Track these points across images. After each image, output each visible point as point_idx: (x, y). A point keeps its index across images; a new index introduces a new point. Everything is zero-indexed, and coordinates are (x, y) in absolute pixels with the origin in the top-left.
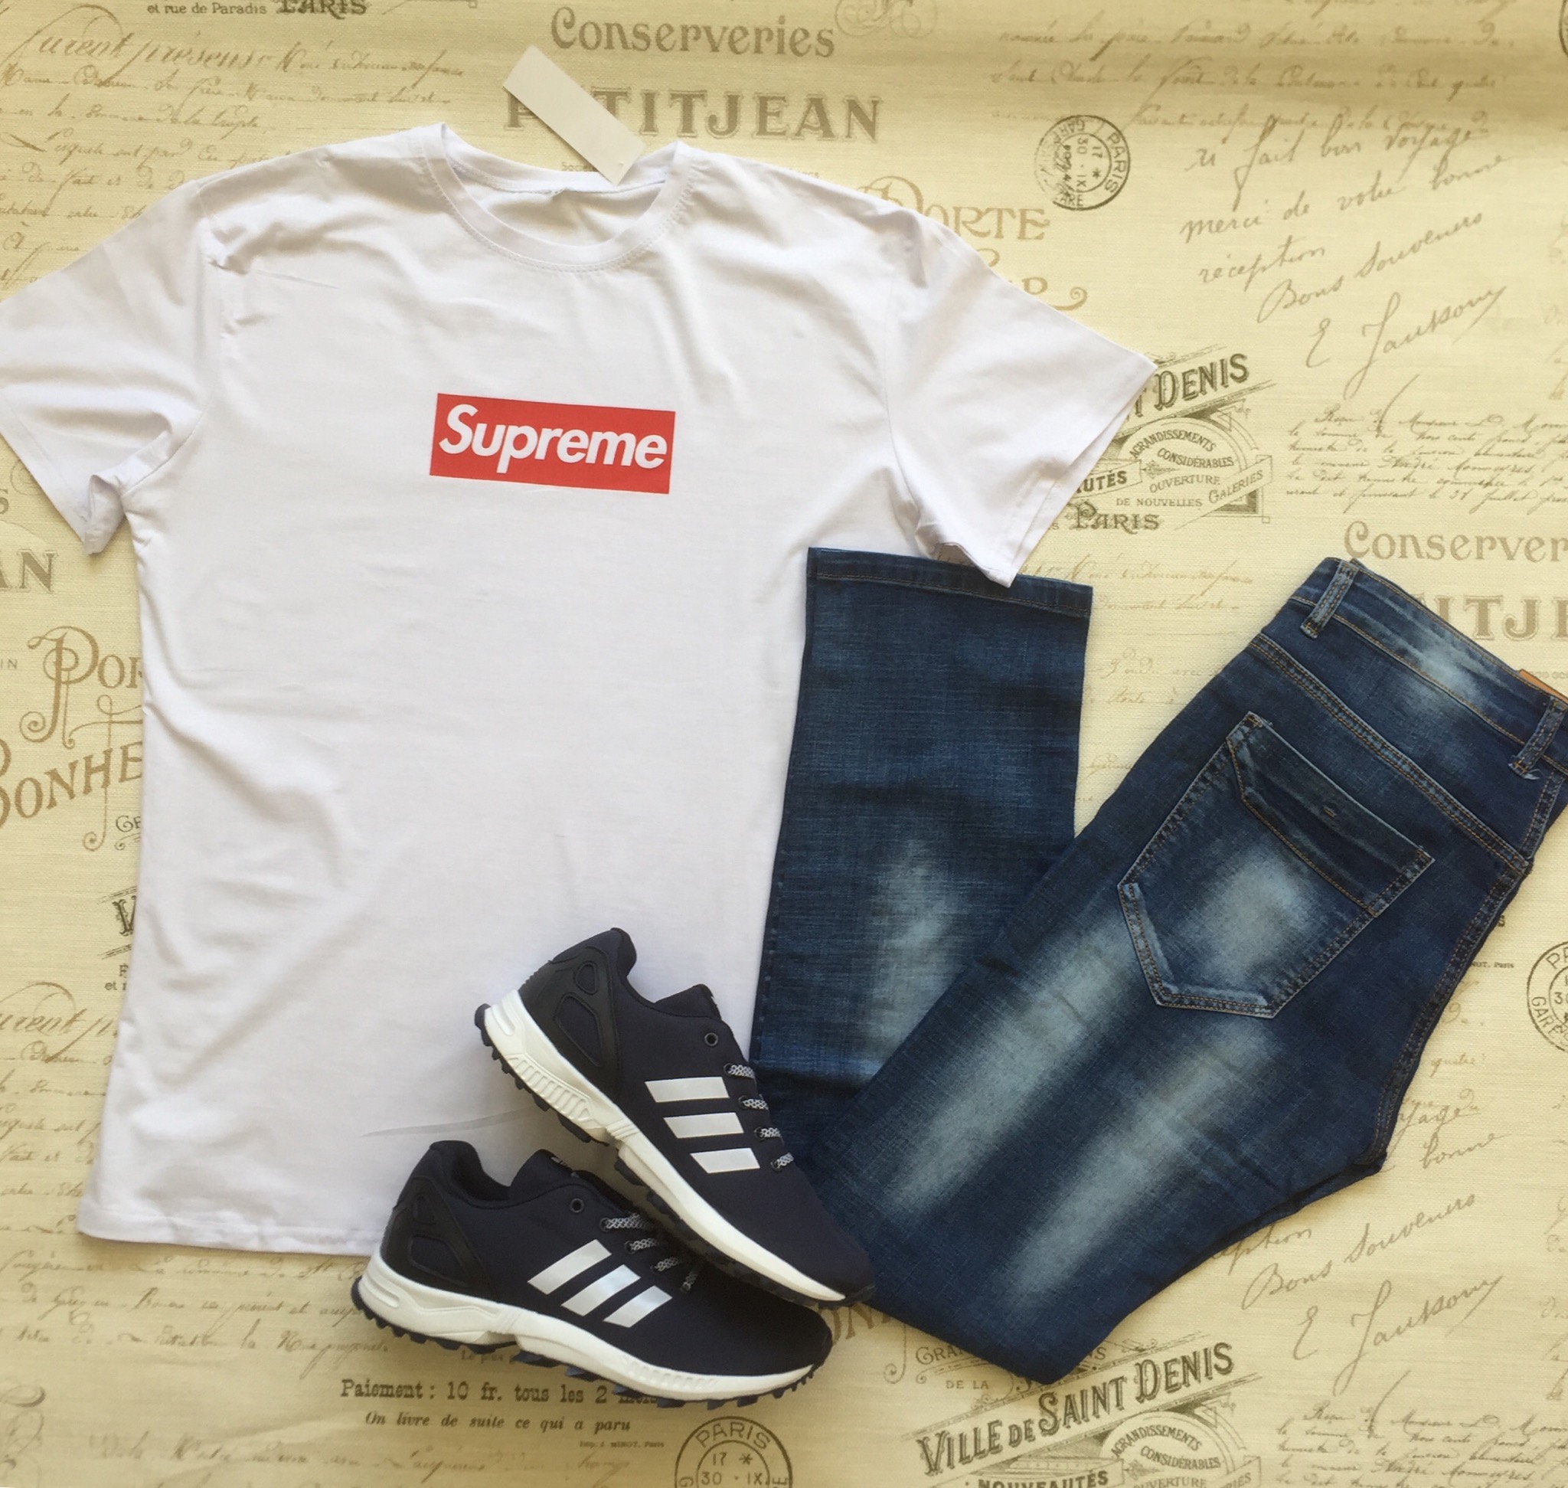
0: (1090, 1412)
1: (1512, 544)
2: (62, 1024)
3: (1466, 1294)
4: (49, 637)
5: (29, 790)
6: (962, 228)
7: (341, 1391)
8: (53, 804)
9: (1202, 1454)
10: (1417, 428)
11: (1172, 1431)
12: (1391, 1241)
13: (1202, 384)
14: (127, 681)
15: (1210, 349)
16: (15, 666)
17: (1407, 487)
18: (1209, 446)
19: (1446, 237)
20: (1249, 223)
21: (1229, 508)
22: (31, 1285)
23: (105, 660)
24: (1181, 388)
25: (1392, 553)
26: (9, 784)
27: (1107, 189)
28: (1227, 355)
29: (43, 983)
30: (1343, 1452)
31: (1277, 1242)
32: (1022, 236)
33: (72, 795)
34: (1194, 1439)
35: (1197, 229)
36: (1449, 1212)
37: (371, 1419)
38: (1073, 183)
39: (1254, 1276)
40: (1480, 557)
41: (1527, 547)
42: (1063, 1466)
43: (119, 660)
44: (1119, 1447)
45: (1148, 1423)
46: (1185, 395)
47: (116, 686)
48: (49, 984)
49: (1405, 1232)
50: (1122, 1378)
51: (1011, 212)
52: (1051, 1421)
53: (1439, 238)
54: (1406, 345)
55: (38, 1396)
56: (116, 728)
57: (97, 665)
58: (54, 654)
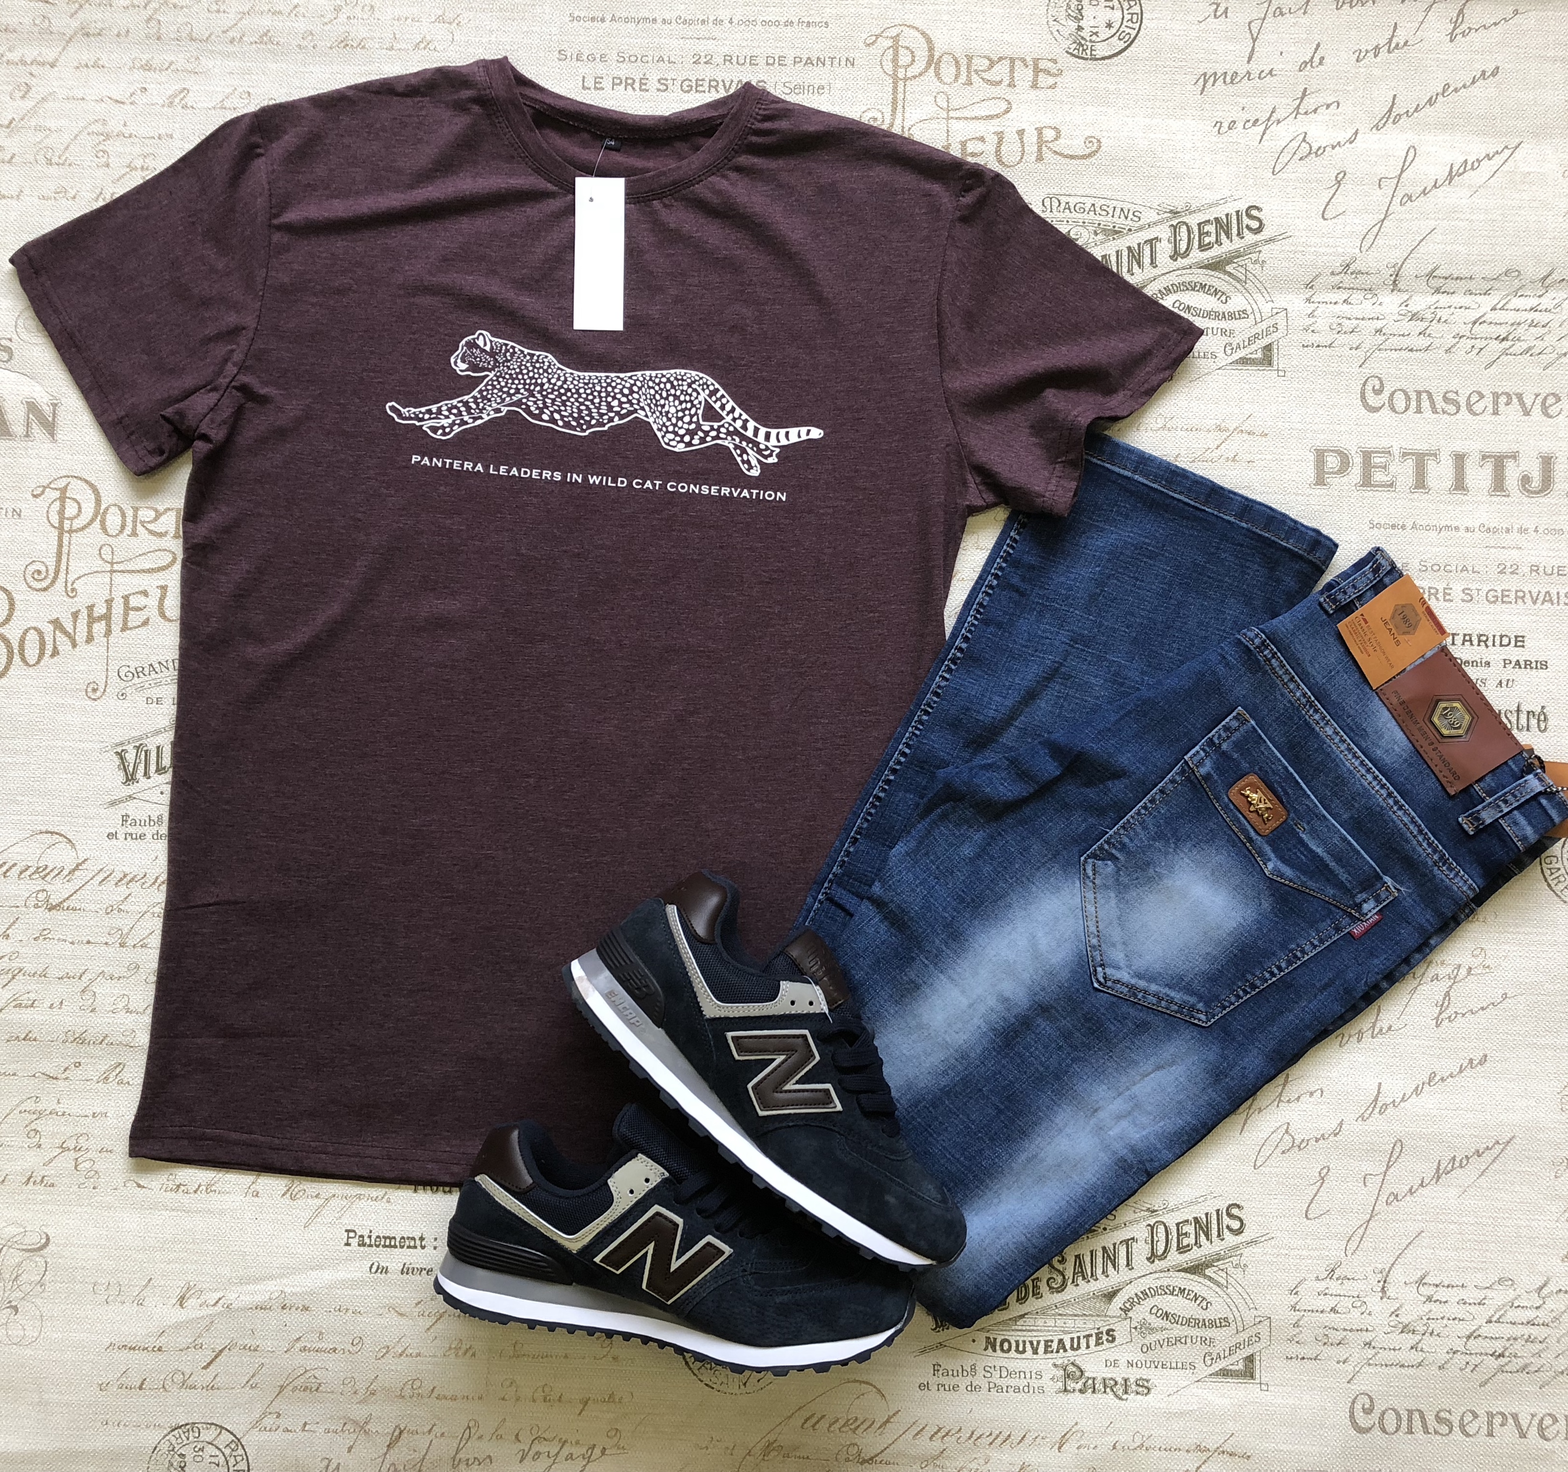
0: (1099, 1271)
1: (1528, 401)
2: (65, 872)
3: (1478, 1154)
4: (52, 486)
5: (32, 636)
6: (975, 77)
7: (345, 1240)
8: (55, 653)
9: (1210, 1314)
10: (1432, 282)
11: (1182, 1291)
12: (1403, 1100)
13: (1218, 235)
14: (128, 530)
15: (1225, 200)
16: (19, 515)
17: (1423, 342)
18: (1223, 298)
19: (1463, 90)
20: (1263, 75)
21: (1244, 361)
22: (35, 1130)
23: (107, 509)
24: (1197, 238)
25: (1407, 409)
26: (13, 633)
27: (1120, 39)
28: (1243, 206)
29: (47, 832)
30: (1356, 1313)
31: (1288, 1101)
32: (1035, 86)
33: (74, 645)
34: (1204, 1299)
35: (1212, 79)
36: (1461, 1071)
37: (374, 1270)
38: (1085, 34)
39: (1266, 1136)
40: (1496, 413)
41: (1544, 403)
42: (1070, 1323)
43: (120, 509)
44: (1127, 1305)
45: (1159, 1283)
46: (1200, 246)
47: (117, 535)
48: (52, 833)
49: (1417, 1091)
50: (1133, 1239)
51: (1023, 60)
52: (1059, 1279)
53: (1456, 90)
54: (1422, 198)
55: (43, 1241)
56: (118, 578)
57: (99, 514)
58: (58, 503)
